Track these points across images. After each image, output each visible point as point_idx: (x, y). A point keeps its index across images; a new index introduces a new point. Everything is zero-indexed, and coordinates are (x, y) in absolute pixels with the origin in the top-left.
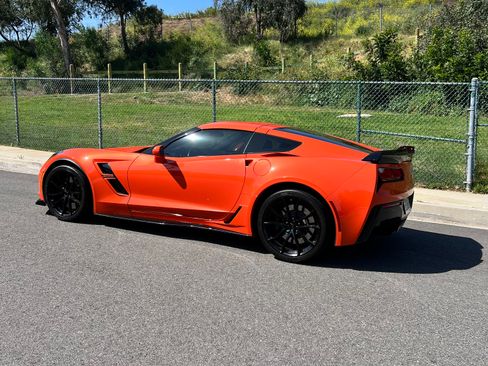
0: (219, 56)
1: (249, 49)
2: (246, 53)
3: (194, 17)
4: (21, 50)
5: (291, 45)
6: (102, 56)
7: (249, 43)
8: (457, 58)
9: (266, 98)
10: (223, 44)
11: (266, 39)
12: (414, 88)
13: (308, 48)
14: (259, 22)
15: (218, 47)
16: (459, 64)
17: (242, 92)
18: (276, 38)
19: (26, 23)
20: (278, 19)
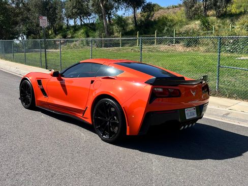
0: (181, 26)
1: (198, 22)
2: (196, 24)
3: (176, 7)
4: (90, 27)
5: (222, 19)
6: (124, 29)
7: (198, 19)
9: (202, 49)
10: (184, 20)
11: (209, 16)
13: (232, 20)
14: (205, 8)
15: (181, 21)
17: (188, 45)
18: (213, 15)
19: (93, 15)
20: (215, 5)
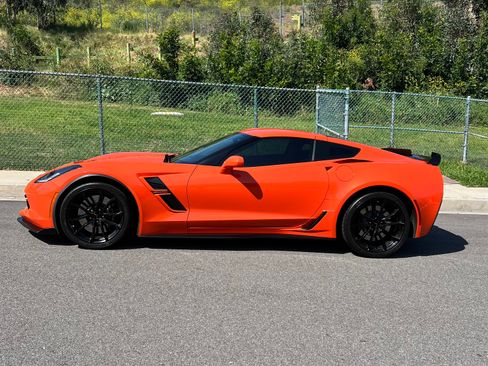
1: (1, 33)
5: (53, 34)
8: (248, 64)
12: (210, 88)
13: (73, 38)
16: (252, 69)
18: (33, 24)
